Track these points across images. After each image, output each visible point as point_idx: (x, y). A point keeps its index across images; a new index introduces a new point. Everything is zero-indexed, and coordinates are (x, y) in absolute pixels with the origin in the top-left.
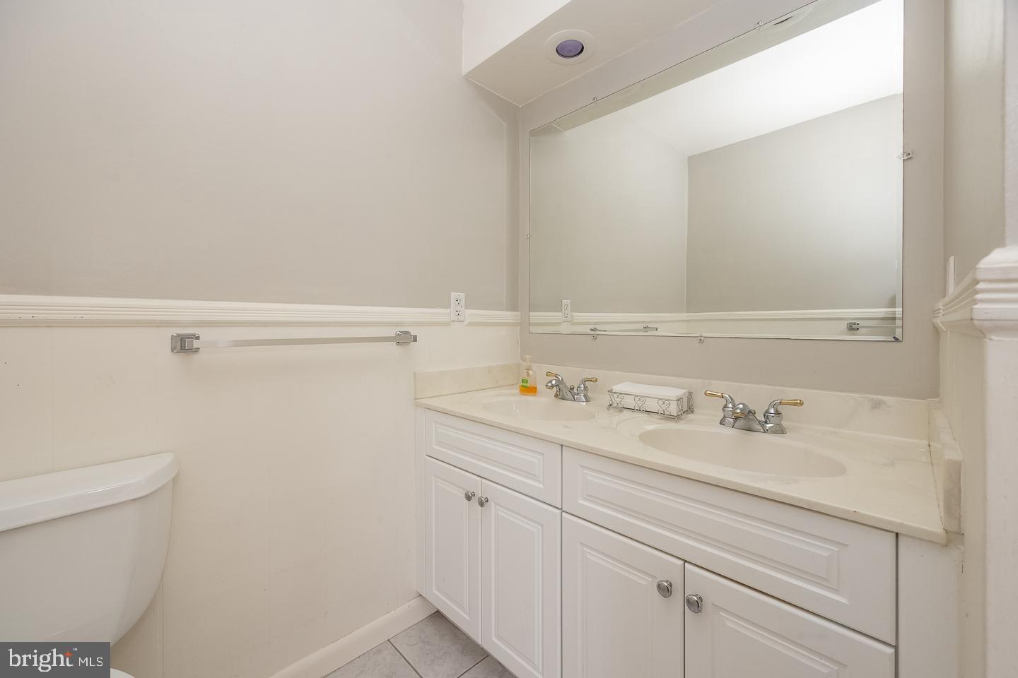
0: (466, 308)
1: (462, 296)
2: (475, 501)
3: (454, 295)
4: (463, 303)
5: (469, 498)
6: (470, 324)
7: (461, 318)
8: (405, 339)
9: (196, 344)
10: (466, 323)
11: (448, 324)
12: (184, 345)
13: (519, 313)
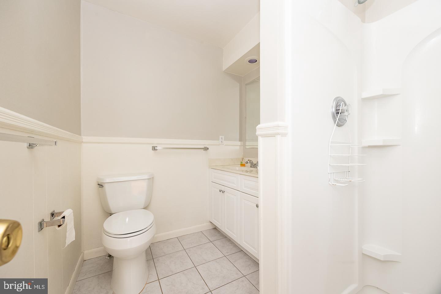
0: (224, 140)
1: (223, 137)
2: (222, 192)
3: (220, 137)
4: (223, 139)
5: (220, 191)
6: (226, 145)
7: (223, 143)
8: (206, 149)
9: (157, 148)
10: (224, 145)
11: (219, 145)
12: (154, 149)
13: (243, 142)
